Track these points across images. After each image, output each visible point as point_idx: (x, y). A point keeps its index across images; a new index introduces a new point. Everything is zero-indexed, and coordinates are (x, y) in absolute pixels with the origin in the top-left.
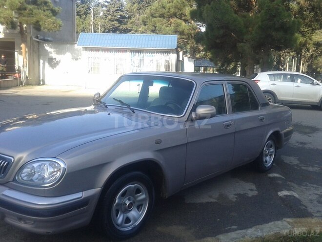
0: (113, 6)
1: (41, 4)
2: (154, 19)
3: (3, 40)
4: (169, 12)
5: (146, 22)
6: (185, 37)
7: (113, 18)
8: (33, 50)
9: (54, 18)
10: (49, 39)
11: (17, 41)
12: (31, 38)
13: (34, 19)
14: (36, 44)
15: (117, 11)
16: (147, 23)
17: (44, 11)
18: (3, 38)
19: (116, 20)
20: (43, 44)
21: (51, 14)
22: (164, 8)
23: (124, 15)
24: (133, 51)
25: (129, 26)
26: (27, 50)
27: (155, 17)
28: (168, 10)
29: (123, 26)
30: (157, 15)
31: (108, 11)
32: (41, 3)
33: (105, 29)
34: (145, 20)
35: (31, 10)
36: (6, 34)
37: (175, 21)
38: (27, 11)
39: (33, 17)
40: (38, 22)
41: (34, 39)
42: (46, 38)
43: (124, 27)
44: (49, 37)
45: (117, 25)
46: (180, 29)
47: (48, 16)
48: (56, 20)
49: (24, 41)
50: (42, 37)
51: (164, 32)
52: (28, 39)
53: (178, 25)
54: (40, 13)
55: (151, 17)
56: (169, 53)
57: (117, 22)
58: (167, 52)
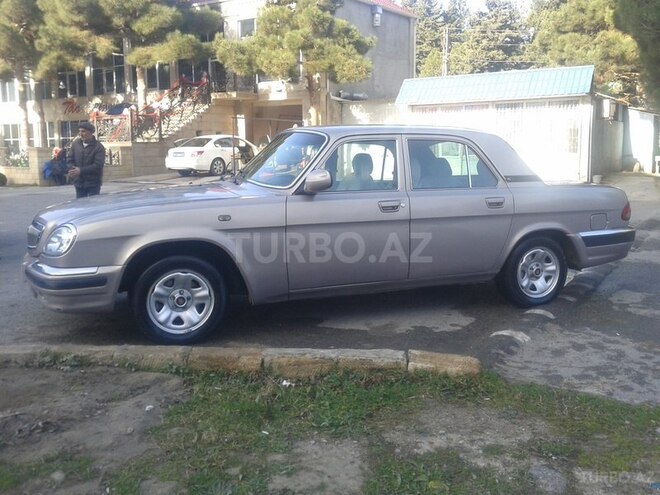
0: (493, 20)
1: (339, 35)
2: (563, 37)
3: (285, 104)
4: (592, 18)
5: (546, 45)
6: (628, 67)
7: (493, 43)
8: (332, 118)
9: (358, 57)
10: (361, 95)
11: (305, 102)
12: (327, 96)
13: (326, 63)
14: (336, 107)
15: (501, 29)
16: (549, 47)
17: (344, 46)
18: (285, 101)
19: (499, 48)
20: (349, 104)
21: (355, 51)
22: (582, 10)
23: (515, 35)
24: (500, 105)
25: (526, 58)
26: (320, 117)
27: (565, 33)
28: (591, 15)
29: (515, 57)
30: (567, 28)
31: (484, 32)
32: (339, 32)
33: (475, 68)
34: (545, 42)
35: (321, 47)
36: (289, 93)
37: (603, 35)
38: (315, 50)
39: (324, 58)
40: (331, 67)
41: (333, 97)
42: (355, 95)
43: (517, 59)
44: (360, 92)
45: (500, 58)
46: (615, 51)
47: (349, 55)
48: (361, 60)
49: (315, 102)
50: (347, 94)
51: (580, 60)
52: (323, 98)
53: (610, 44)
54: (336, 51)
55: (556, 34)
56: (576, 103)
57: (501, 52)
58: (571, 101)
